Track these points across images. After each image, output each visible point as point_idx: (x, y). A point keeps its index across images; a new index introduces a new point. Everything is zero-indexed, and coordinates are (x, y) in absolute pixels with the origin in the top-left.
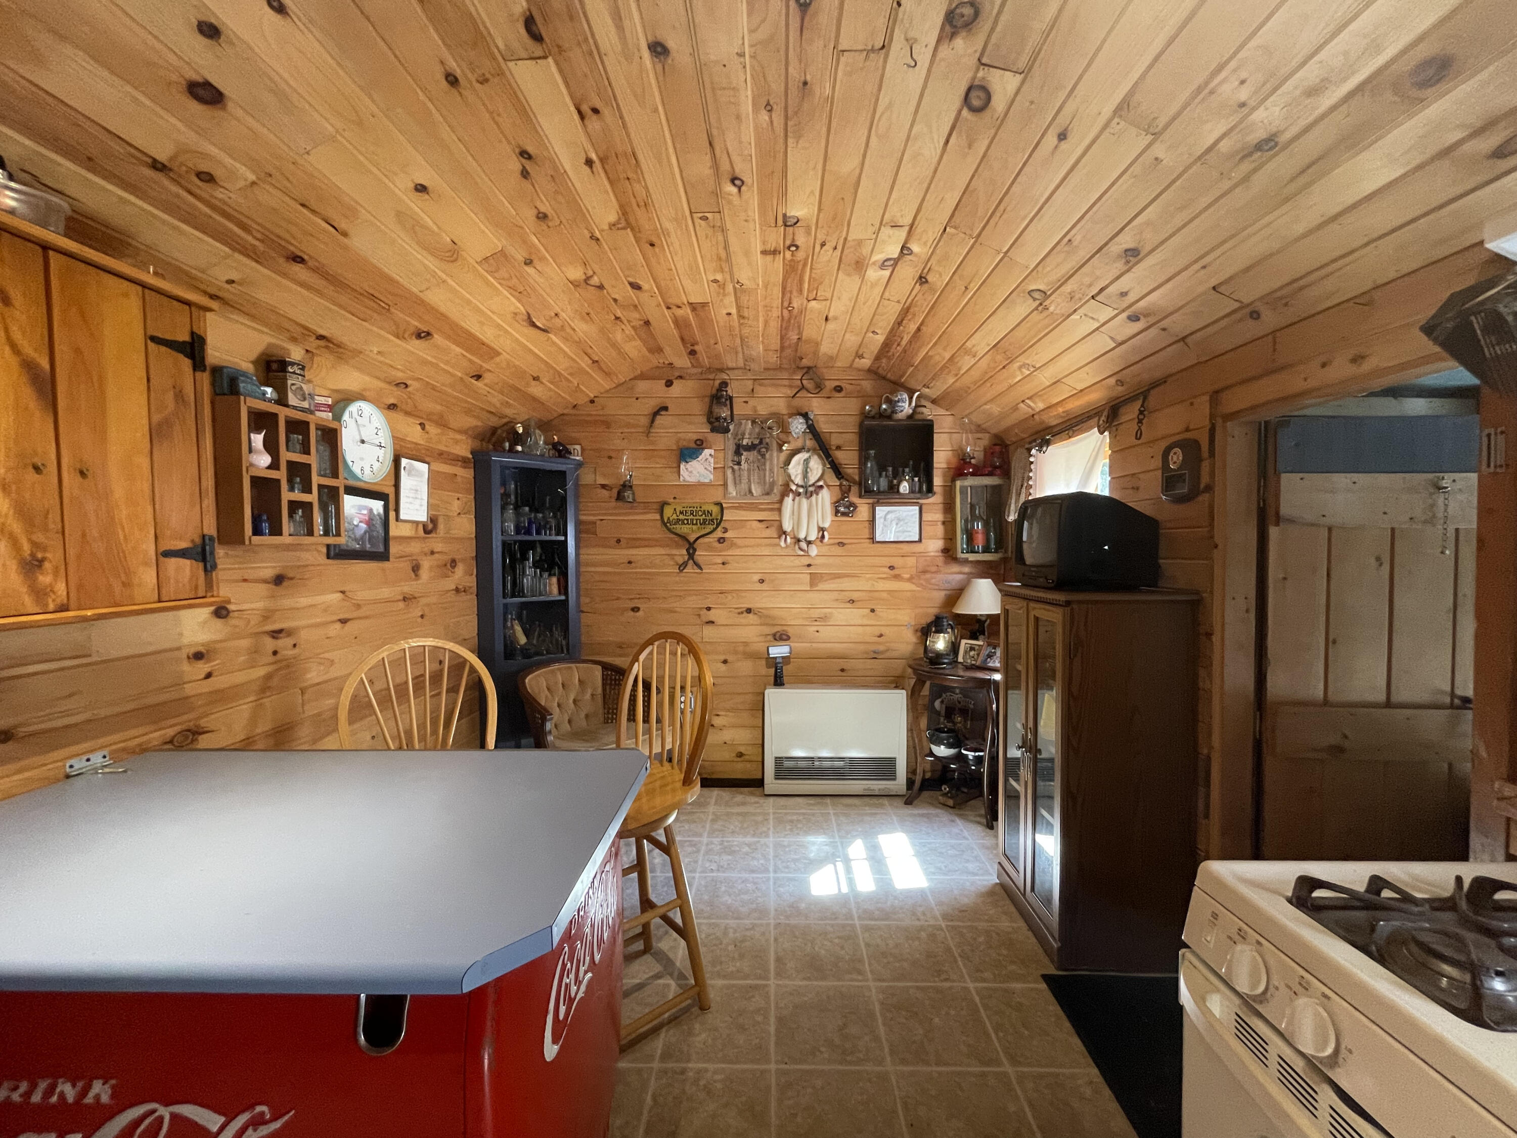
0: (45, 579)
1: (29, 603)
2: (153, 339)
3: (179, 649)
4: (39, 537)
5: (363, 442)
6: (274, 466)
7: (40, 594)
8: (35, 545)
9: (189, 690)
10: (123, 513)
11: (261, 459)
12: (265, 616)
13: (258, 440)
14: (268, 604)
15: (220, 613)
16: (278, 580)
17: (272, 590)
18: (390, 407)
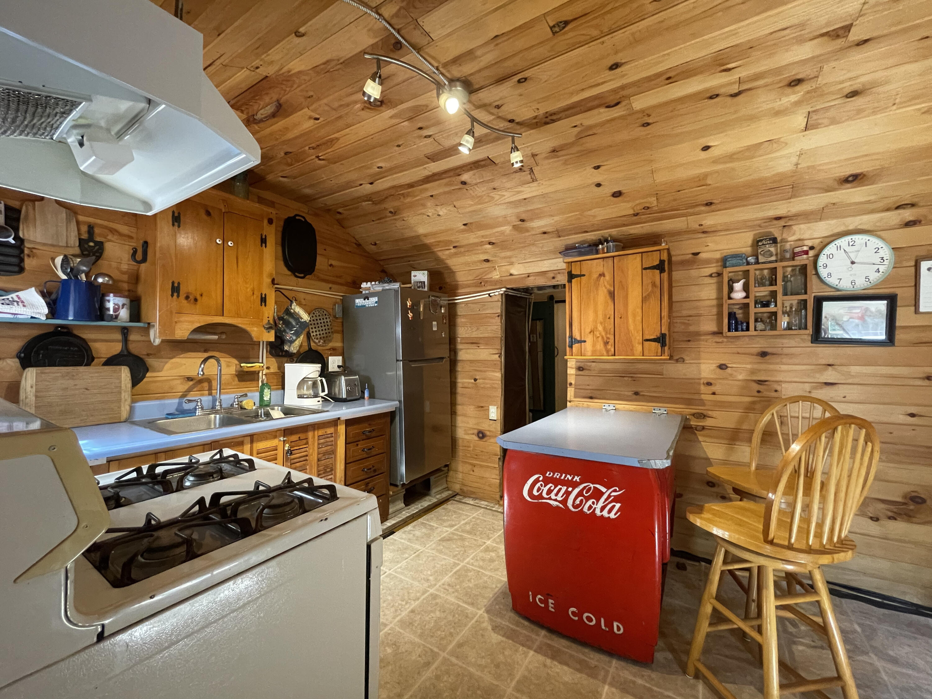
0: (609, 347)
1: (605, 353)
2: (646, 269)
3: (700, 379)
4: (608, 336)
5: (853, 263)
6: (747, 297)
7: (608, 351)
8: (608, 338)
9: (703, 397)
10: (631, 327)
11: (739, 294)
12: (753, 372)
13: (738, 286)
14: (756, 366)
15: (722, 367)
16: (764, 354)
17: (759, 359)
18: (909, 224)
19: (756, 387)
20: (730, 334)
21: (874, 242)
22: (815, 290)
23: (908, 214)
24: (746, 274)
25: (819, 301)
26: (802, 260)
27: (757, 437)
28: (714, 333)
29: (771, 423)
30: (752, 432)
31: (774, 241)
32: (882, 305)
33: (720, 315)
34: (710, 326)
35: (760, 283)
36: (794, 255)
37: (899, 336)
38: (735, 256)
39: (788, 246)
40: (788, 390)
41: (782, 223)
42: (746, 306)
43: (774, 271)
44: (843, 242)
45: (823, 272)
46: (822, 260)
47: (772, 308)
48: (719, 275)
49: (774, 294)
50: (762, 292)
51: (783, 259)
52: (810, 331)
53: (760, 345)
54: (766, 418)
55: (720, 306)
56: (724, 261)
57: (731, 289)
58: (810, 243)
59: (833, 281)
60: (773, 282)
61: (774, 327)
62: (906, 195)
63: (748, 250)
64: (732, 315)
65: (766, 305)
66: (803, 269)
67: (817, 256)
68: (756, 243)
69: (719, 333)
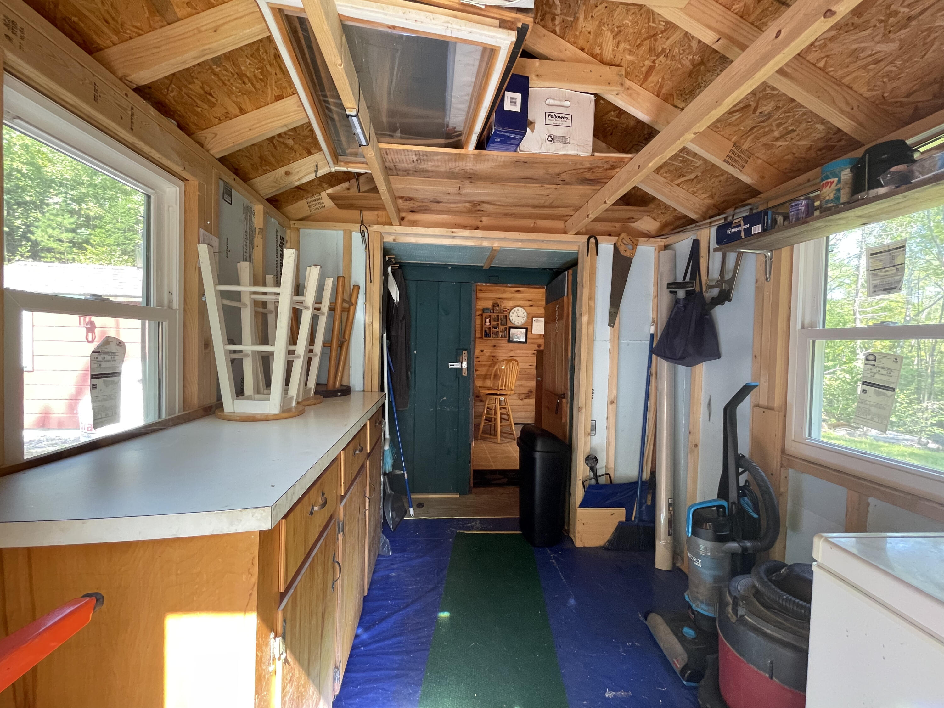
5: (518, 316)
6: (490, 325)
11: (488, 324)
12: (491, 353)
13: (488, 320)
14: (492, 351)
15: (482, 351)
16: (495, 346)
17: (492, 348)
18: (531, 306)
19: (492, 358)
20: (484, 338)
21: (523, 311)
22: (509, 324)
23: (530, 303)
24: (490, 316)
25: (510, 328)
26: (506, 313)
27: (492, 377)
28: (480, 338)
29: (496, 371)
30: (491, 375)
31: (498, 305)
32: (524, 331)
33: (482, 330)
34: (478, 335)
35: (494, 321)
36: (504, 311)
37: (528, 341)
38: (487, 309)
39: (502, 308)
40: (501, 358)
41: (500, 300)
42: (490, 328)
43: (498, 316)
44: (516, 309)
45: (511, 318)
46: (511, 314)
47: (497, 330)
48: (482, 315)
49: (498, 324)
50: (494, 323)
51: (500, 313)
52: (507, 338)
53: (494, 342)
54: (495, 368)
55: (482, 327)
56: (483, 310)
57: (485, 322)
58: (508, 308)
59: (513, 321)
60: (498, 321)
61: (498, 336)
62: (530, 298)
63: (490, 307)
64: (485, 331)
65: (496, 328)
66: (506, 316)
67: (509, 313)
68: (493, 305)
69: (481, 338)
